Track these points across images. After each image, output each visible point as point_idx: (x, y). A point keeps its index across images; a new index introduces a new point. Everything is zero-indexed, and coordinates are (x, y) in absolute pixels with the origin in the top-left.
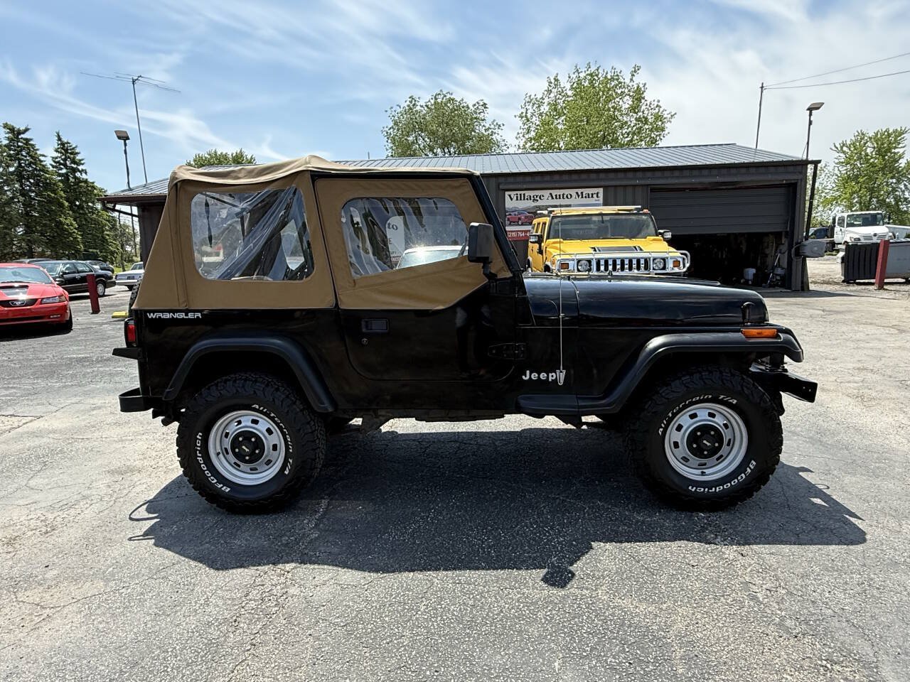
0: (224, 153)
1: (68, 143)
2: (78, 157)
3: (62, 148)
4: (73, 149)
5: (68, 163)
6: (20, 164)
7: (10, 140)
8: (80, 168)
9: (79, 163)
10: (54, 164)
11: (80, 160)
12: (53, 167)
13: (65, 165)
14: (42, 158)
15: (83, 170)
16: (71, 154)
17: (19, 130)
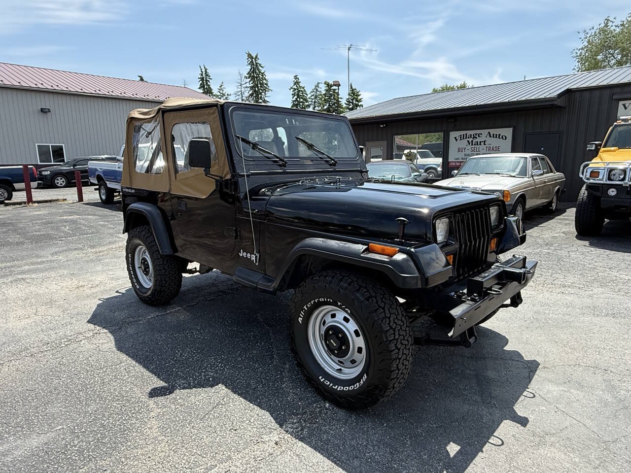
0: (452, 86)
1: (355, 89)
2: (359, 98)
3: (352, 93)
4: (358, 92)
5: (354, 101)
6: (329, 104)
7: (327, 90)
8: (360, 104)
9: (360, 101)
10: (347, 103)
11: (360, 99)
12: (346, 104)
13: (353, 103)
14: (340, 100)
15: (361, 105)
16: (356, 96)
17: (331, 84)
